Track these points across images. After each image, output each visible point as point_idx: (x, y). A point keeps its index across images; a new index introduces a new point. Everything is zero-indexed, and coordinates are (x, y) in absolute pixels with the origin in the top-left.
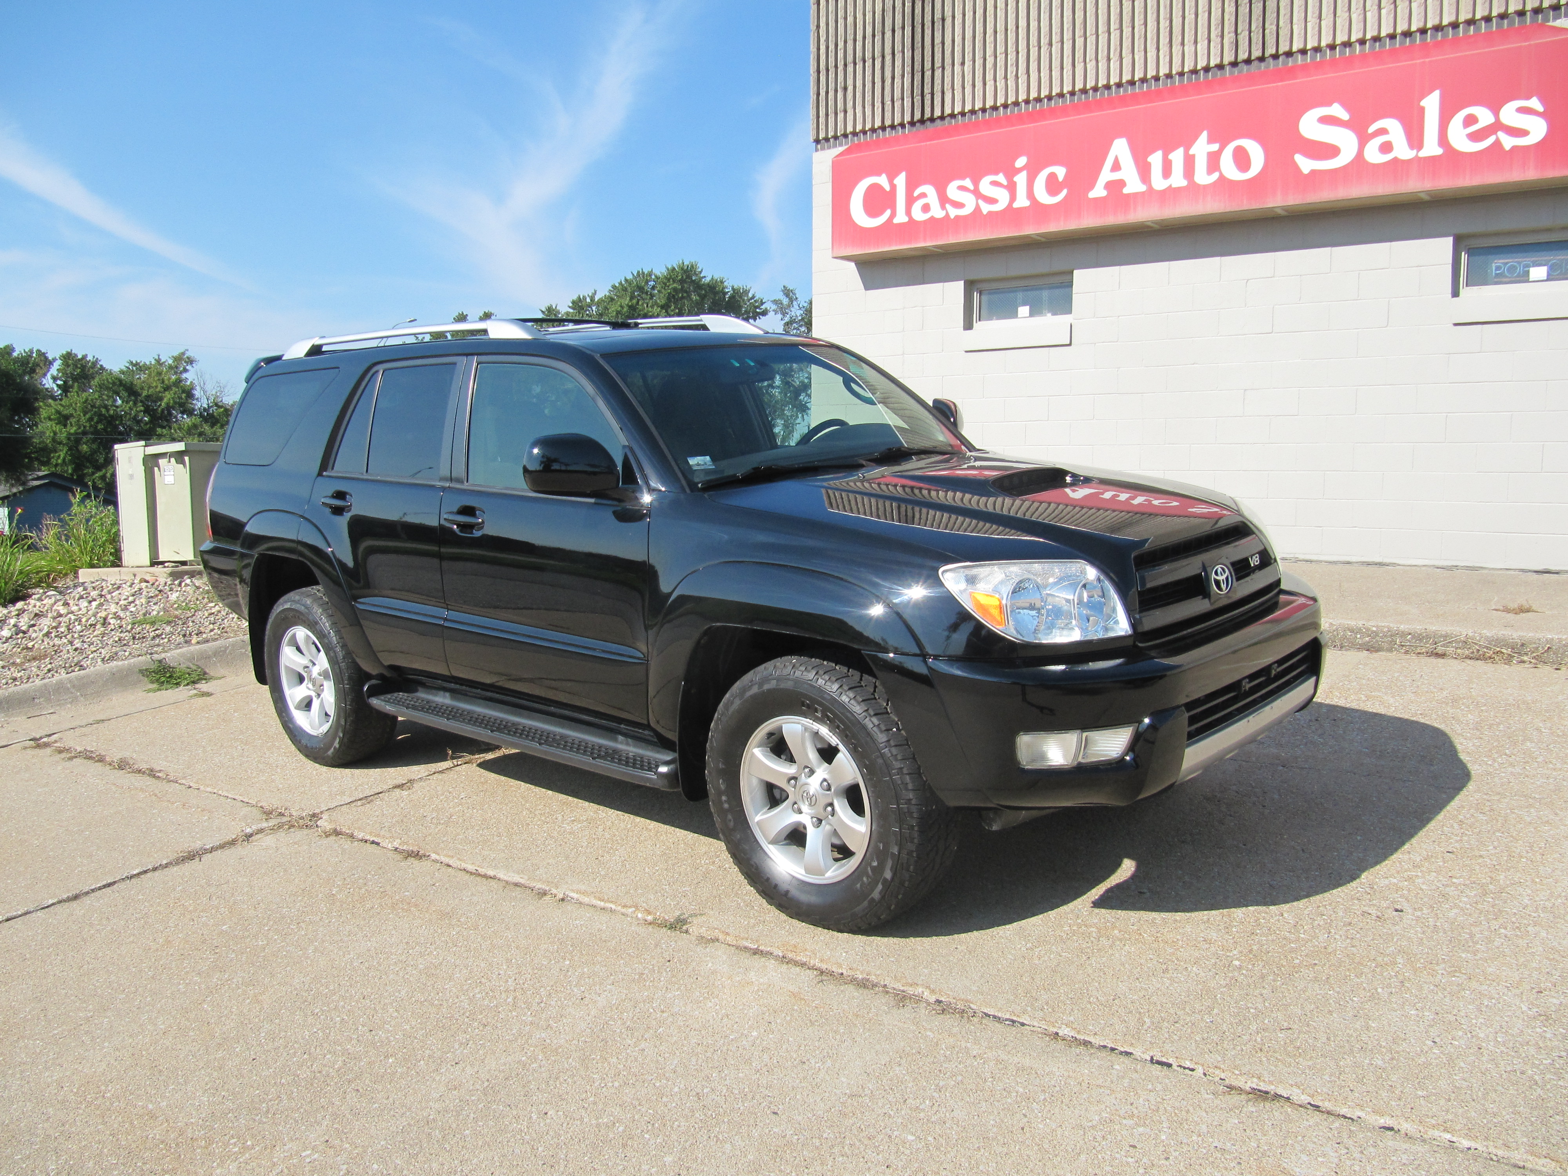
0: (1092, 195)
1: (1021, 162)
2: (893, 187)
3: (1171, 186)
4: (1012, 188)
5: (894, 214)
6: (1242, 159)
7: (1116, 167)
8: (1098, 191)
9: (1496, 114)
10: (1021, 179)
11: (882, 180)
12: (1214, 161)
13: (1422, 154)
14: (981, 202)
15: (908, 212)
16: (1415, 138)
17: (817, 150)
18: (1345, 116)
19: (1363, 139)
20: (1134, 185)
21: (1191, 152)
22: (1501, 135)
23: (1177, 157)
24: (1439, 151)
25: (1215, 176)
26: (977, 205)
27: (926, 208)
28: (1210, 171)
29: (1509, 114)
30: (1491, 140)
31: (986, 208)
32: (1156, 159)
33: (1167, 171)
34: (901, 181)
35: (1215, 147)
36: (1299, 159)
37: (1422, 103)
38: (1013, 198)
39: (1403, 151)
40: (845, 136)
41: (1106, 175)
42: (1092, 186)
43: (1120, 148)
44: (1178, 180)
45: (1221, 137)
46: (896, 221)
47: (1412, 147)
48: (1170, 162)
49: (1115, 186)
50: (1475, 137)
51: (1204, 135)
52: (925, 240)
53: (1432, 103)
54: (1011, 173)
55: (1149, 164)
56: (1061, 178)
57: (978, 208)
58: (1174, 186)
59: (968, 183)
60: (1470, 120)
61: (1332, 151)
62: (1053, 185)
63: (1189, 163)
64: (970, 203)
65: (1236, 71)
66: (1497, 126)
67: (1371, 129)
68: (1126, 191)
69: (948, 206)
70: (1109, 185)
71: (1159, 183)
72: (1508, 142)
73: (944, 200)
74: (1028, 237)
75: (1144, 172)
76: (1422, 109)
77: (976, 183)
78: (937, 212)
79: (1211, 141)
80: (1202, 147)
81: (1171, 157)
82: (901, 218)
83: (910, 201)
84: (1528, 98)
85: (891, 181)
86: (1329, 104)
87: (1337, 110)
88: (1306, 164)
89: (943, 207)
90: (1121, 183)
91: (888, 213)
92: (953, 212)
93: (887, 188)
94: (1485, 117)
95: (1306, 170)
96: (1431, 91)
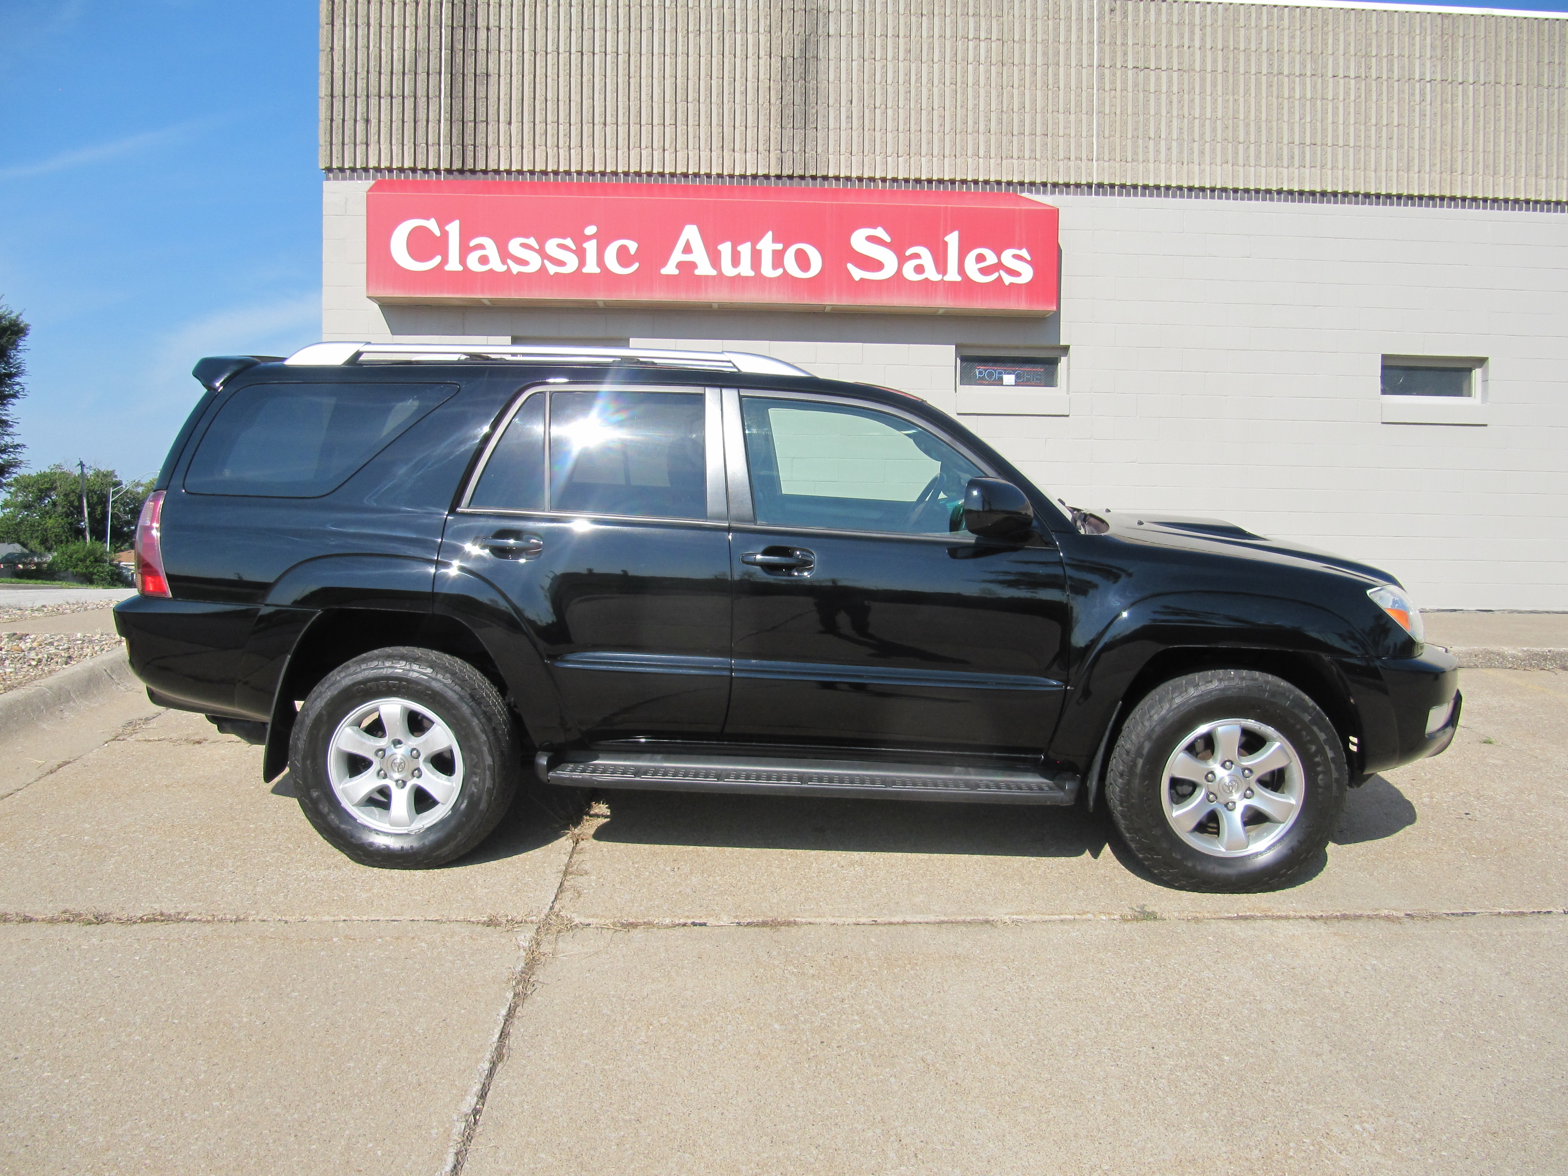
0: (664, 271)
1: (591, 230)
2: (445, 234)
3: (739, 274)
4: (581, 254)
5: (445, 261)
6: (803, 260)
7: (687, 249)
8: (670, 269)
9: (999, 257)
10: (591, 247)
11: (432, 225)
12: (778, 259)
13: (946, 278)
14: (546, 262)
15: (463, 261)
16: (941, 265)
17: (328, 179)
18: (888, 239)
19: (902, 260)
20: (704, 268)
21: (758, 247)
22: (1002, 273)
23: (745, 249)
24: (958, 279)
25: (780, 271)
26: (543, 265)
27: (484, 260)
28: (775, 267)
29: (1007, 257)
30: (995, 276)
31: (552, 269)
32: (725, 248)
33: (736, 260)
34: (454, 228)
35: (779, 247)
36: (850, 267)
37: (946, 239)
38: (582, 263)
39: (932, 274)
40: (366, 170)
41: (677, 255)
42: (664, 263)
43: (691, 233)
44: (745, 269)
45: (785, 238)
46: (447, 268)
47: (939, 272)
48: (739, 252)
49: (687, 267)
50: (984, 271)
51: (769, 235)
52: (483, 292)
53: (953, 240)
54: (580, 239)
55: (719, 252)
56: (633, 252)
57: (543, 268)
58: (742, 275)
59: (532, 241)
60: (980, 258)
61: (878, 266)
62: (623, 256)
63: (756, 256)
64: (535, 263)
65: (780, 182)
66: (999, 266)
67: (909, 252)
68: (697, 272)
69: (509, 261)
70: (680, 265)
71: (728, 270)
72: (1008, 279)
73: (505, 255)
74: (595, 302)
75: (715, 259)
76: (946, 244)
77: (542, 243)
78: (496, 265)
79: (775, 240)
80: (767, 245)
81: (739, 248)
82: (454, 265)
83: (465, 251)
84: (1020, 249)
85: (441, 227)
86: (875, 228)
87: (880, 232)
88: (857, 274)
89: (504, 262)
90: (693, 265)
91: (438, 259)
92: (516, 269)
93: (438, 233)
94: (991, 258)
95: (857, 278)
96: (952, 231)
